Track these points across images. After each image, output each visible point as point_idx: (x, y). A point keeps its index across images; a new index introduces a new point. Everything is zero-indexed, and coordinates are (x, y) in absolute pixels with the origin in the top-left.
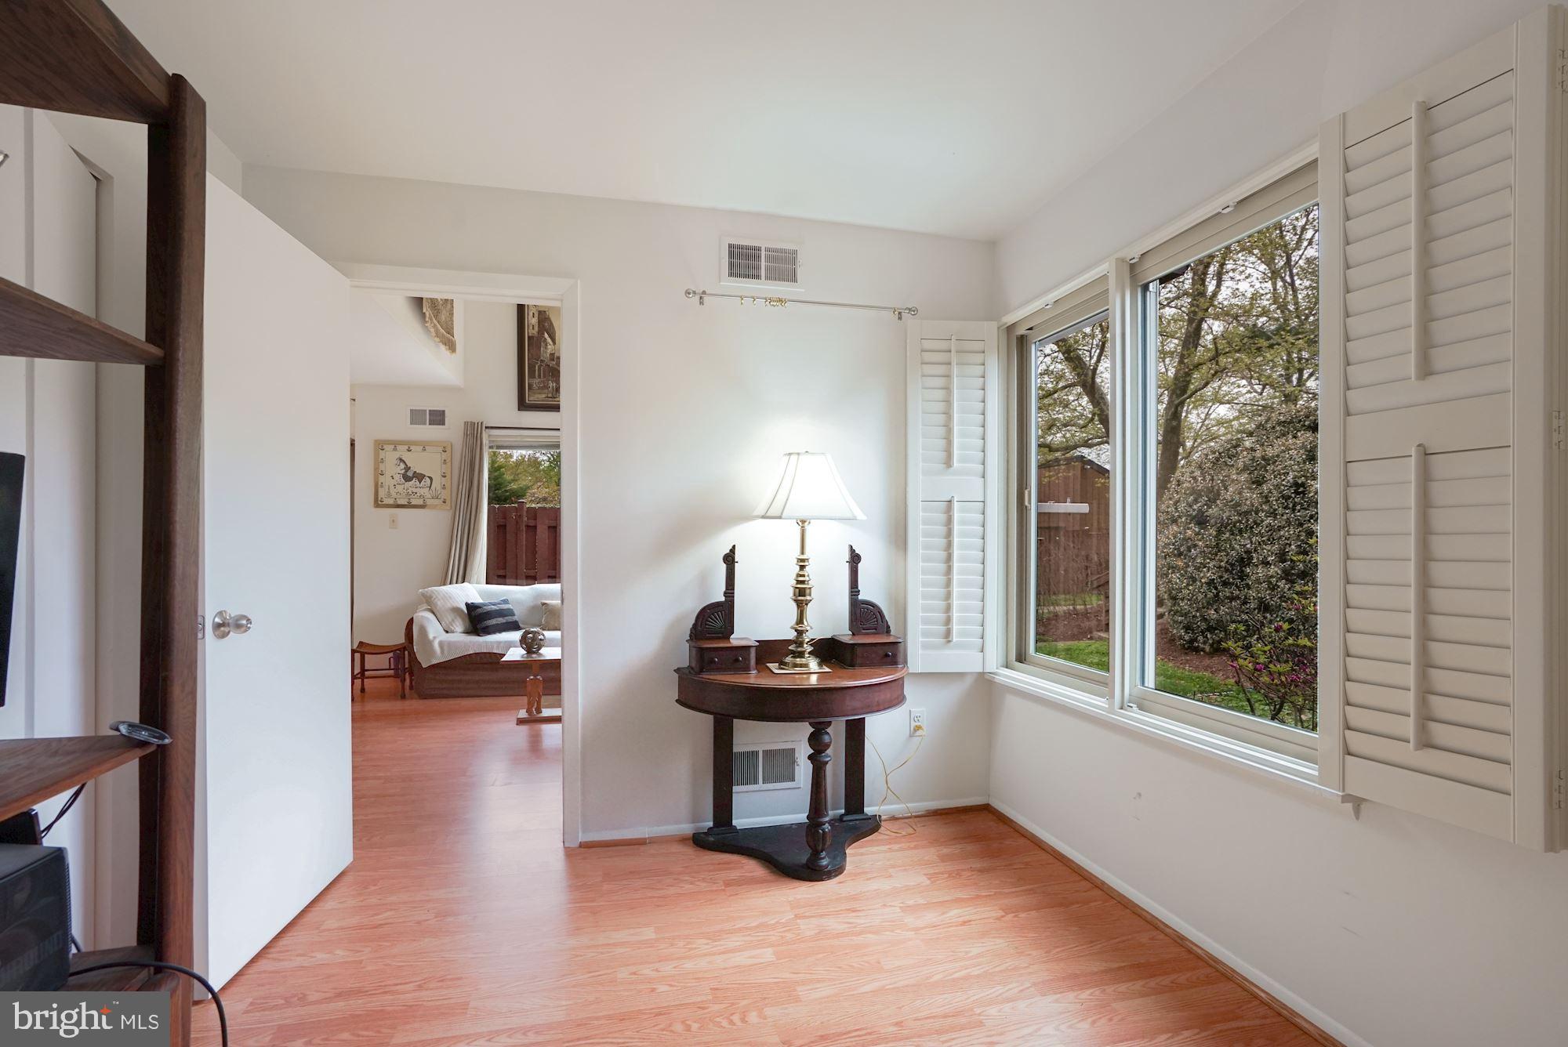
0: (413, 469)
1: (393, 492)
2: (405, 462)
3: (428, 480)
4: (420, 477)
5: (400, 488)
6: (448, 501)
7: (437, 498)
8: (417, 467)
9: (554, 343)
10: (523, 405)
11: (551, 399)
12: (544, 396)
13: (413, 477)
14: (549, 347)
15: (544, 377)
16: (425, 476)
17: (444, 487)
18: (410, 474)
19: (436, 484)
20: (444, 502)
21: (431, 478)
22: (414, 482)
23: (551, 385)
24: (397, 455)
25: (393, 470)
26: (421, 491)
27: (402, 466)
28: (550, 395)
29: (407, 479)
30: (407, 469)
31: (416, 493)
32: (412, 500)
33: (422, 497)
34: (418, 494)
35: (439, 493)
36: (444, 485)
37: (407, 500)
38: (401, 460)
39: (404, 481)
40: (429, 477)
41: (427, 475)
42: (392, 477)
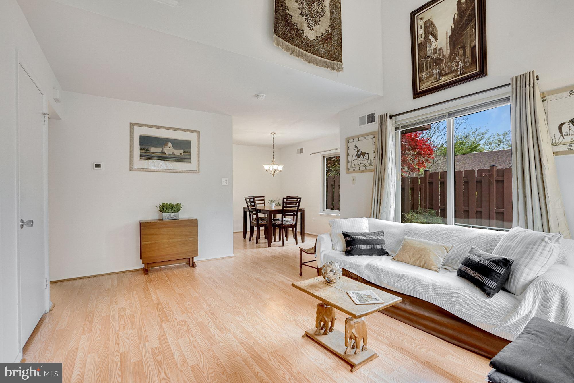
0: (361, 151)
1: (353, 164)
2: (357, 147)
3: (367, 156)
4: (364, 154)
5: (355, 162)
7: (371, 165)
9: (436, 40)
10: (416, 94)
11: (435, 83)
12: (431, 82)
13: (361, 155)
14: (433, 44)
15: (430, 68)
17: (374, 159)
18: (359, 153)
20: (374, 167)
22: (361, 157)
23: (435, 72)
27: (356, 149)
28: (435, 80)
29: (358, 156)
30: (358, 151)
31: (362, 164)
32: (361, 168)
33: (365, 166)
34: (363, 164)
35: (372, 162)
36: (374, 157)
37: (358, 168)
38: (356, 146)
39: (357, 158)
40: (367, 154)
41: (366, 153)
42: (352, 156)
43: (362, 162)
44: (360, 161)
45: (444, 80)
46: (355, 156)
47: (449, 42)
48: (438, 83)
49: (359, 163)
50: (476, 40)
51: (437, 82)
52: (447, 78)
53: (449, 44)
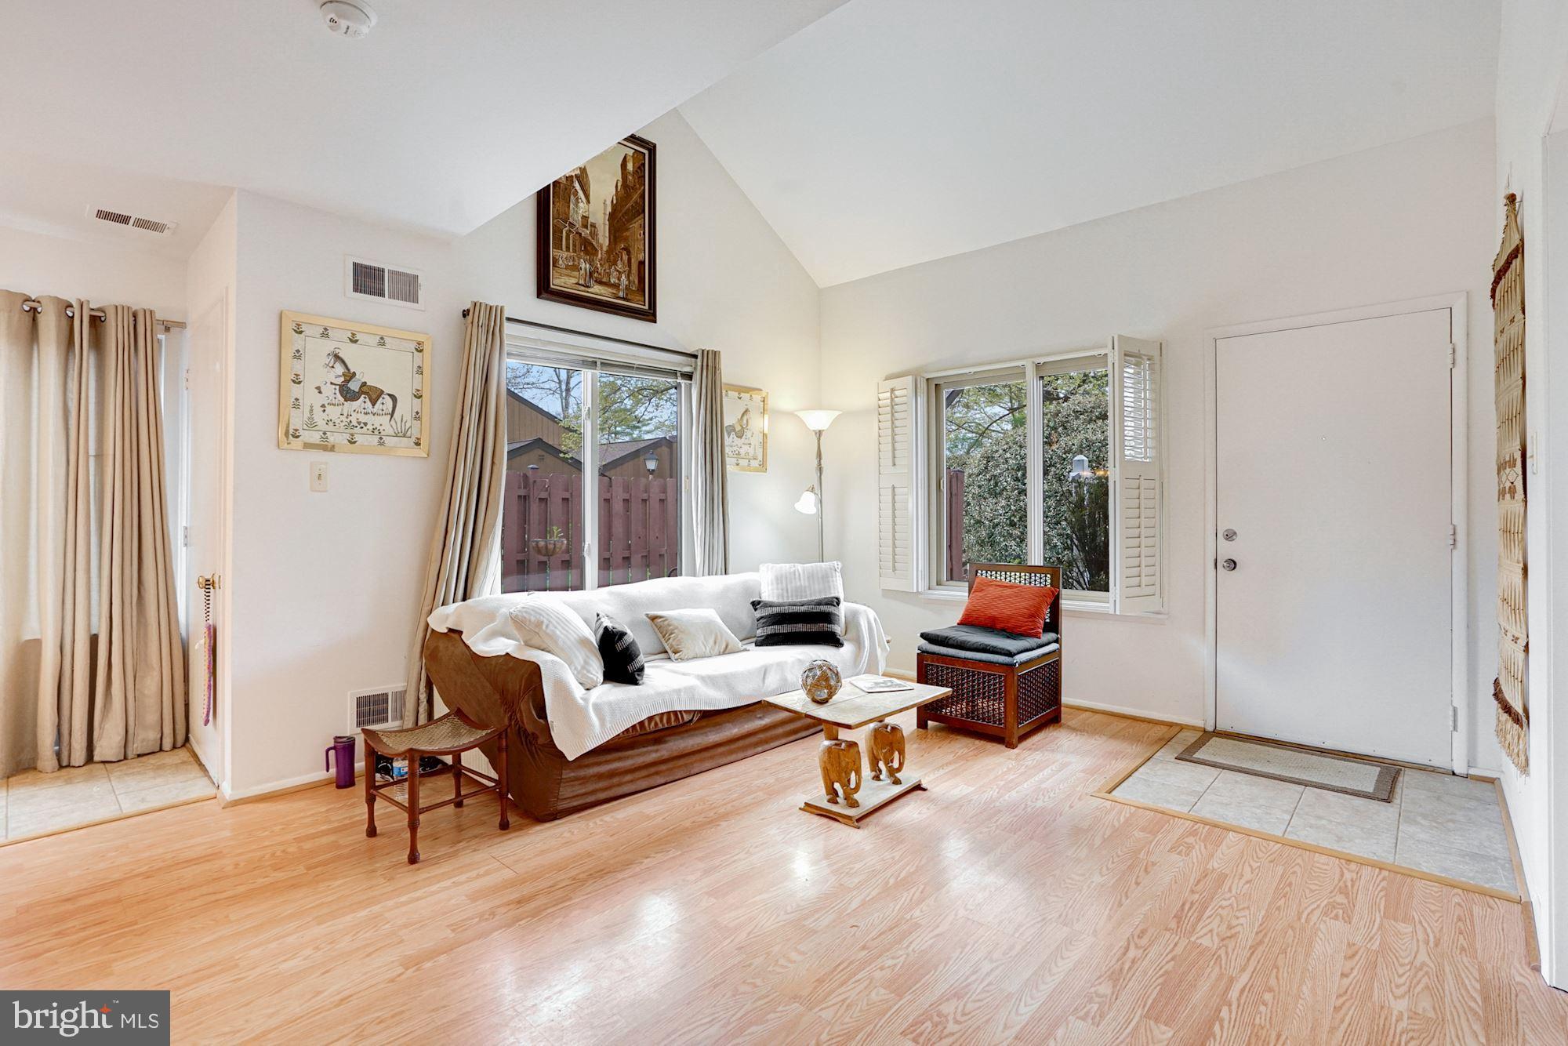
0: (360, 378)
1: (318, 418)
2: (343, 362)
3: (389, 401)
4: (374, 395)
5: (333, 412)
6: (424, 442)
7: (404, 436)
8: (368, 373)
9: (588, 202)
10: (544, 289)
11: (583, 288)
12: (574, 281)
13: (361, 392)
14: (581, 205)
15: (574, 251)
16: (382, 392)
17: (417, 416)
18: (354, 386)
19: (405, 408)
20: (417, 444)
21: (393, 397)
22: (363, 403)
23: (583, 266)
24: (329, 346)
25: (321, 375)
26: (376, 421)
27: (339, 369)
28: (582, 282)
29: (348, 395)
30: (350, 376)
31: (366, 424)
32: (357, 438)
33: (376, 432)
34: (370, 427)
35: (408, 426)
36: (417, 413)
37: (348, 436)
38: (337, 357)
39: (342, 400)
40: (390, 395)
41: (386, 391)
42: (318, 388)
43: (363, 418)
44: (354, 414)
45: (597, 291)
46: (330, 392)
47: (607, 223)
48: (588, 292)
49: (353, 419)
50: (645, 253)
51: (586, 289)
52: (602, 291)
53: (607, 227)
